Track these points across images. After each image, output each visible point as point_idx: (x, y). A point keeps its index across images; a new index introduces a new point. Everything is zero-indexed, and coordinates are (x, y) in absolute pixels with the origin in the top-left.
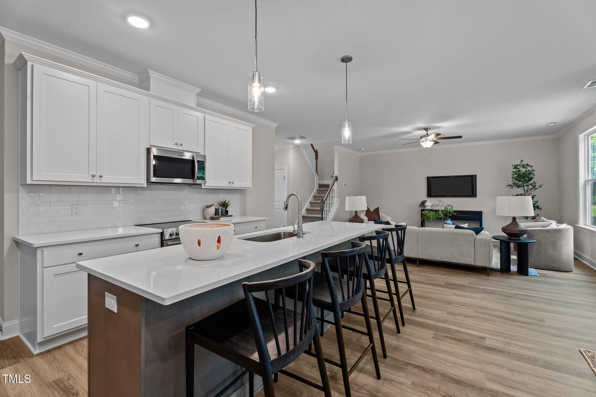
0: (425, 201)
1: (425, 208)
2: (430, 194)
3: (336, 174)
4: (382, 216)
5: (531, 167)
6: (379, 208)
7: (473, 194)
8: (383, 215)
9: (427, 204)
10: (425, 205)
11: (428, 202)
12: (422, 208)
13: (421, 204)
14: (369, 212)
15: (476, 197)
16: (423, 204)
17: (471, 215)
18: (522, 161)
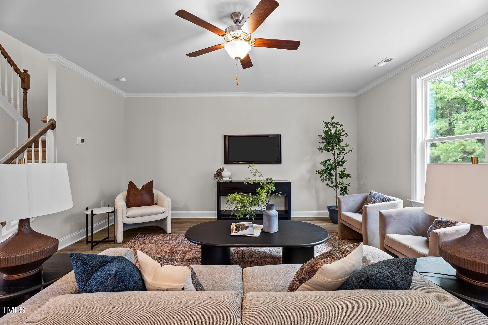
0: (222, 170)
1: (222, 180)
2: (227, 161)
3: (52, 115)
4: (157, 196)
5: (342, 125)
6: (152, 182)
7: (277, 160)
8: (160, 194)
9: (224, 173)
10: (223, 175)
11: (225, 170)
12: (218, 180)
13: (216, 173)
14: (133, 192)
15: (281, 163)
16: (219, 173)
17: (279, 188)
18: (333, 118)
